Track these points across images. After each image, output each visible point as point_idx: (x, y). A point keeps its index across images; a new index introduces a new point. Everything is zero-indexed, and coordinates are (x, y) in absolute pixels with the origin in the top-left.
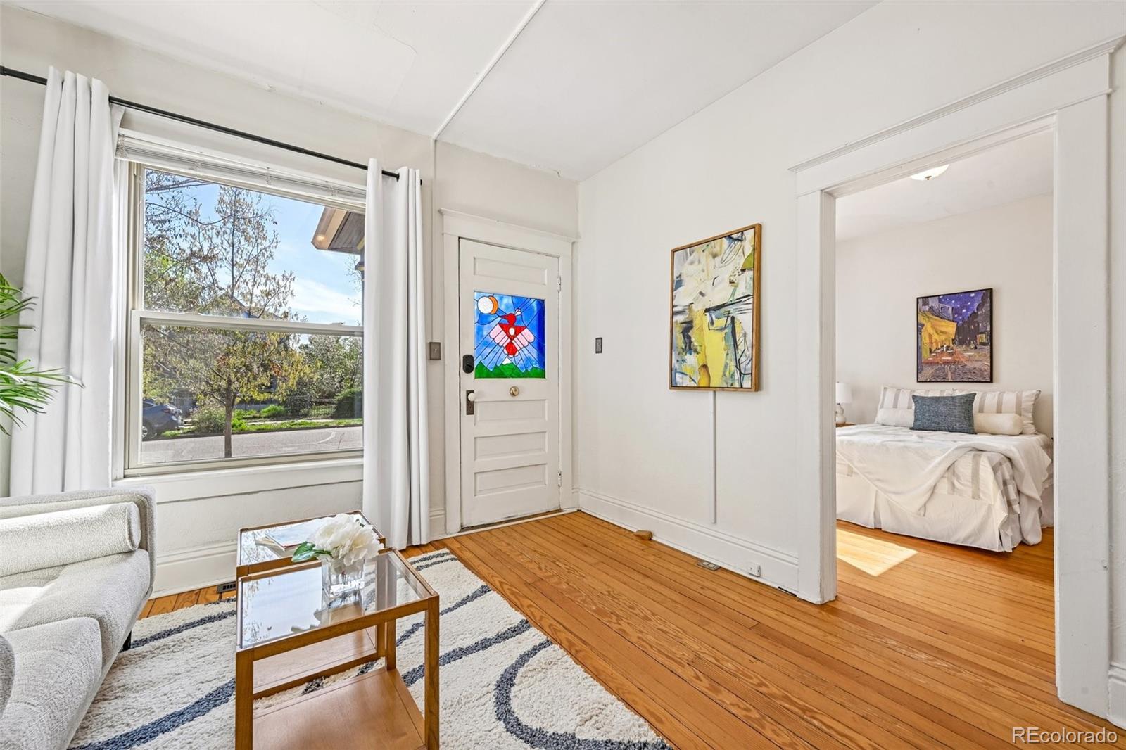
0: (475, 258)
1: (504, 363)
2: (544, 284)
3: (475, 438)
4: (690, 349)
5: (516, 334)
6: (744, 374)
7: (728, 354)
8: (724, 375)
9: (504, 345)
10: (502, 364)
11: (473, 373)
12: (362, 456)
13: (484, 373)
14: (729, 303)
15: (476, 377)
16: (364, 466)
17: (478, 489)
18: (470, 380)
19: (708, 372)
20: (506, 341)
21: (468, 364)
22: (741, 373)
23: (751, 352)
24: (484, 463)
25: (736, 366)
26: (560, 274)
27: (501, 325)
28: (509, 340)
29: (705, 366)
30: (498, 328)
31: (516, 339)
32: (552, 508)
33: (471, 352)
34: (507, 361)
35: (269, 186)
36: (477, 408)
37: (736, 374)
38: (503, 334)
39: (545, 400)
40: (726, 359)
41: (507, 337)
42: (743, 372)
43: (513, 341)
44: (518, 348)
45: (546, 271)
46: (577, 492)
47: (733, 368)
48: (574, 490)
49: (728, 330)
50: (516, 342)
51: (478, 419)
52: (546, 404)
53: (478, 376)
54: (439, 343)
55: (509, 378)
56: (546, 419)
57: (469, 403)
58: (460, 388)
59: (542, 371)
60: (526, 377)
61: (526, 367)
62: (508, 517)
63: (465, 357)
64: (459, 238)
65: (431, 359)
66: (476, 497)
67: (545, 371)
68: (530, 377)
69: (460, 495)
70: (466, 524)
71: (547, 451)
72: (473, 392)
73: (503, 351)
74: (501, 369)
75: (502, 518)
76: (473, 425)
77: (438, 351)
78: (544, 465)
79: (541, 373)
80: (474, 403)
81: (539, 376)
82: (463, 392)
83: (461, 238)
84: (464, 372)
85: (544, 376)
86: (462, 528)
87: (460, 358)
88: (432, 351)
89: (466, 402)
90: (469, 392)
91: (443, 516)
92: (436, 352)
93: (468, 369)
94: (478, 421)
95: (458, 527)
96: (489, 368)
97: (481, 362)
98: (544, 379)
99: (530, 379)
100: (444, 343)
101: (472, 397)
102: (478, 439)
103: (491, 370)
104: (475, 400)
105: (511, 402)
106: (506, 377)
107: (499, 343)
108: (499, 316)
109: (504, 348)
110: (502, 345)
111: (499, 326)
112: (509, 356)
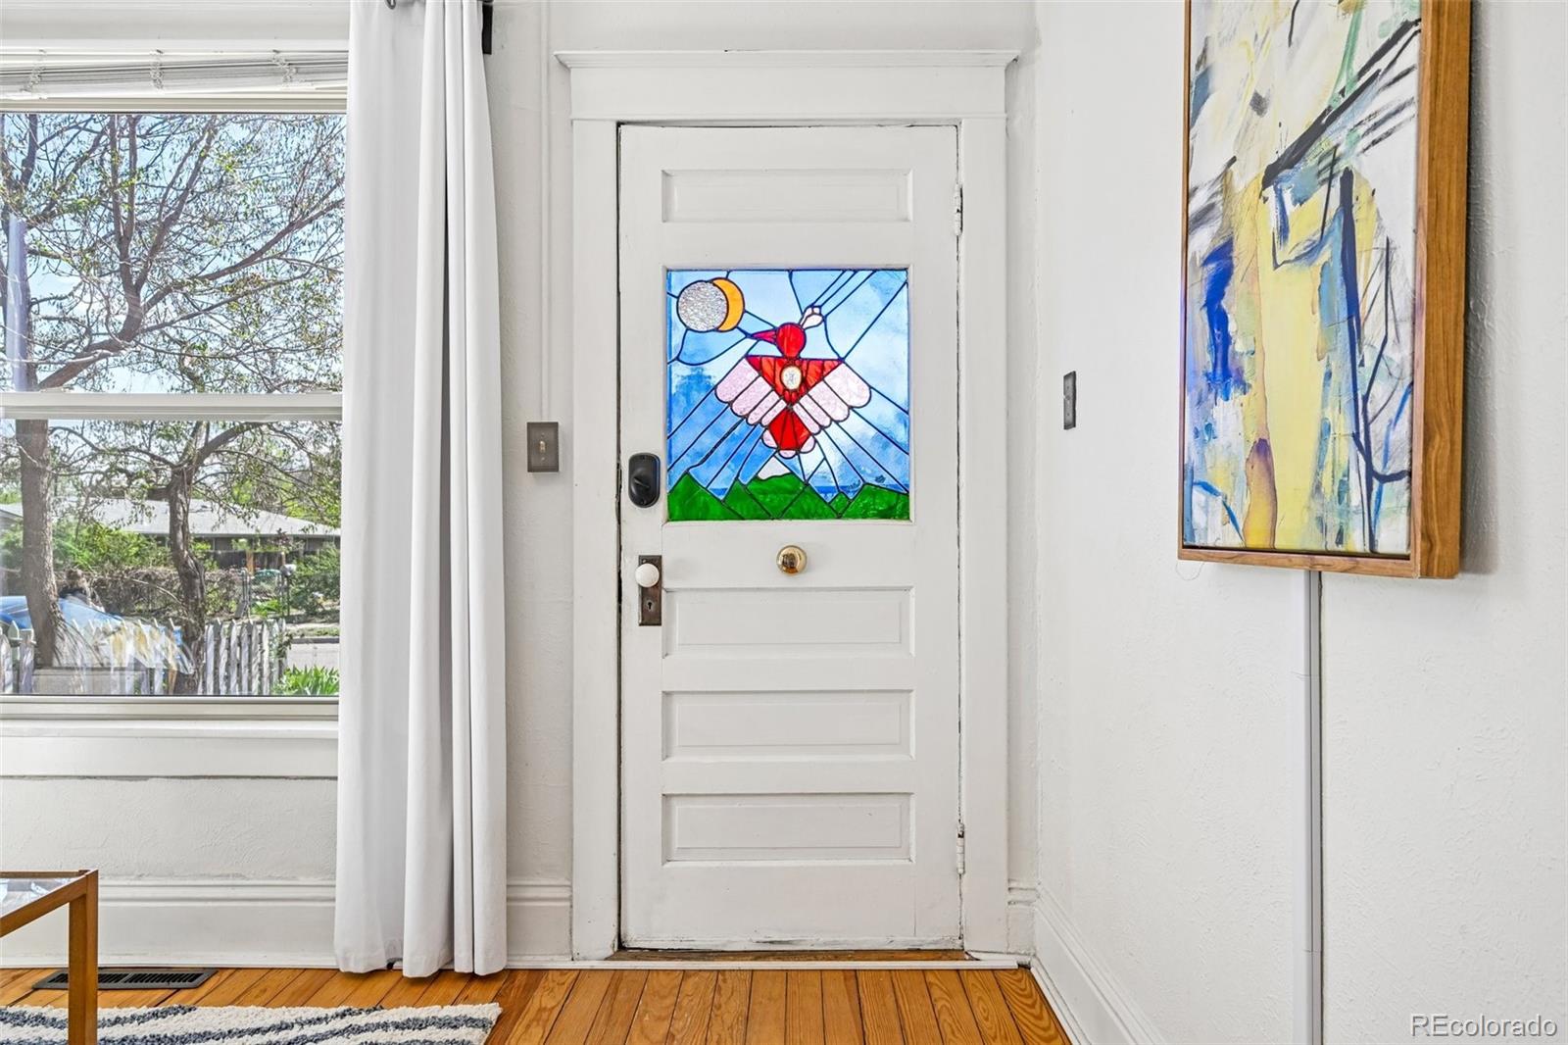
0: (665, 174)
1: (763, 475)
2: (906, 220)
3: (667, 694)
4: (1226, 374)
5: (805, 386)
6: (1384, 479)
7: (1329, 375)
8: (1318, 487)
9: (766, 421)
10: (756, 478)
11: (661, 506)
12: (334, 718)
13: (691, 504)
14: (1336, 105)
15: (671, 518)
16: (339, 741)
17: (676, 844)
18: (649, 527)
19: (1269, 470)
20: (772, 407)
21: (644, 482)
22: (1371, 473)
23: (1407, 352)
24: (687, 769)
25: (1356, 437)
26: (963, 180)
27: (755, 361)
28: (782, 405)
29: (1262, 448)
30: (748, 371)
31: (804, 400)
32: (927, 939)
33: (656, 446)
34: (774, 468)
36: (674, 608)
37: (1353, 474)
38: (763, 386)
39: (907, 589)
40: (1324, 405)
41: (774, 396)
42: (1378, 466)
43: (797, 408)
44: (814, 428)
45: (910, 176)
46: (1028, 903)
47: (1344, 451)
48: (1015, 896)
49: (1330, 253)
50: (804, 409)
51: (677, 638)
52: (913, 601)
53: (677, 514)
54: (555, 425)
55: (778, 519)
56: (913, 651)
57: (644, 591)
58: (620, 549)
59: (898, 499)
60: (839, 517)
61: (843, 487)
62: (772, 942)
63: (636, 460)
64: (619, 124)
65: (531, 469)
66: (668, 865)
67: (908, 499)
68: (855, 517)
69: (615, 851)
70: (635, 938)
71: (913, 753)
72: (656, 561)
73: (761, 437)
74: (752, 492)
75: (751, 940)
76: (660, 655)
77: (553, 447)
78: (903, 798)
79: (896, 505)
80: (663, 592)
81: (886, 514)
82: (629, 562)
83: (623, 124)
84: (632, 504)
85: (904, 514)
86: (622, 948)
87: (618, 465)
88: (532, 447)
89: (637, 588)
90: (644, 560)
91: (568, 904)
92: (543, 448)
93: (645, 494)
94: (677, 642)
95: (608, 945)
96: (714, 490)
97: (687, 473)
98: (904, 522)
99: (851, 521)
100: (572, 424)
101: (646, 575)
102: (675, 697)
103: (721, 498)
104: (667, 584)
105: (783, 589)
106: (769, 516)
107: (748, 415)
108: (747, 335)
109: (767, 428)
110: (760, 422)
111: (749, 367)
112: (782, 452)
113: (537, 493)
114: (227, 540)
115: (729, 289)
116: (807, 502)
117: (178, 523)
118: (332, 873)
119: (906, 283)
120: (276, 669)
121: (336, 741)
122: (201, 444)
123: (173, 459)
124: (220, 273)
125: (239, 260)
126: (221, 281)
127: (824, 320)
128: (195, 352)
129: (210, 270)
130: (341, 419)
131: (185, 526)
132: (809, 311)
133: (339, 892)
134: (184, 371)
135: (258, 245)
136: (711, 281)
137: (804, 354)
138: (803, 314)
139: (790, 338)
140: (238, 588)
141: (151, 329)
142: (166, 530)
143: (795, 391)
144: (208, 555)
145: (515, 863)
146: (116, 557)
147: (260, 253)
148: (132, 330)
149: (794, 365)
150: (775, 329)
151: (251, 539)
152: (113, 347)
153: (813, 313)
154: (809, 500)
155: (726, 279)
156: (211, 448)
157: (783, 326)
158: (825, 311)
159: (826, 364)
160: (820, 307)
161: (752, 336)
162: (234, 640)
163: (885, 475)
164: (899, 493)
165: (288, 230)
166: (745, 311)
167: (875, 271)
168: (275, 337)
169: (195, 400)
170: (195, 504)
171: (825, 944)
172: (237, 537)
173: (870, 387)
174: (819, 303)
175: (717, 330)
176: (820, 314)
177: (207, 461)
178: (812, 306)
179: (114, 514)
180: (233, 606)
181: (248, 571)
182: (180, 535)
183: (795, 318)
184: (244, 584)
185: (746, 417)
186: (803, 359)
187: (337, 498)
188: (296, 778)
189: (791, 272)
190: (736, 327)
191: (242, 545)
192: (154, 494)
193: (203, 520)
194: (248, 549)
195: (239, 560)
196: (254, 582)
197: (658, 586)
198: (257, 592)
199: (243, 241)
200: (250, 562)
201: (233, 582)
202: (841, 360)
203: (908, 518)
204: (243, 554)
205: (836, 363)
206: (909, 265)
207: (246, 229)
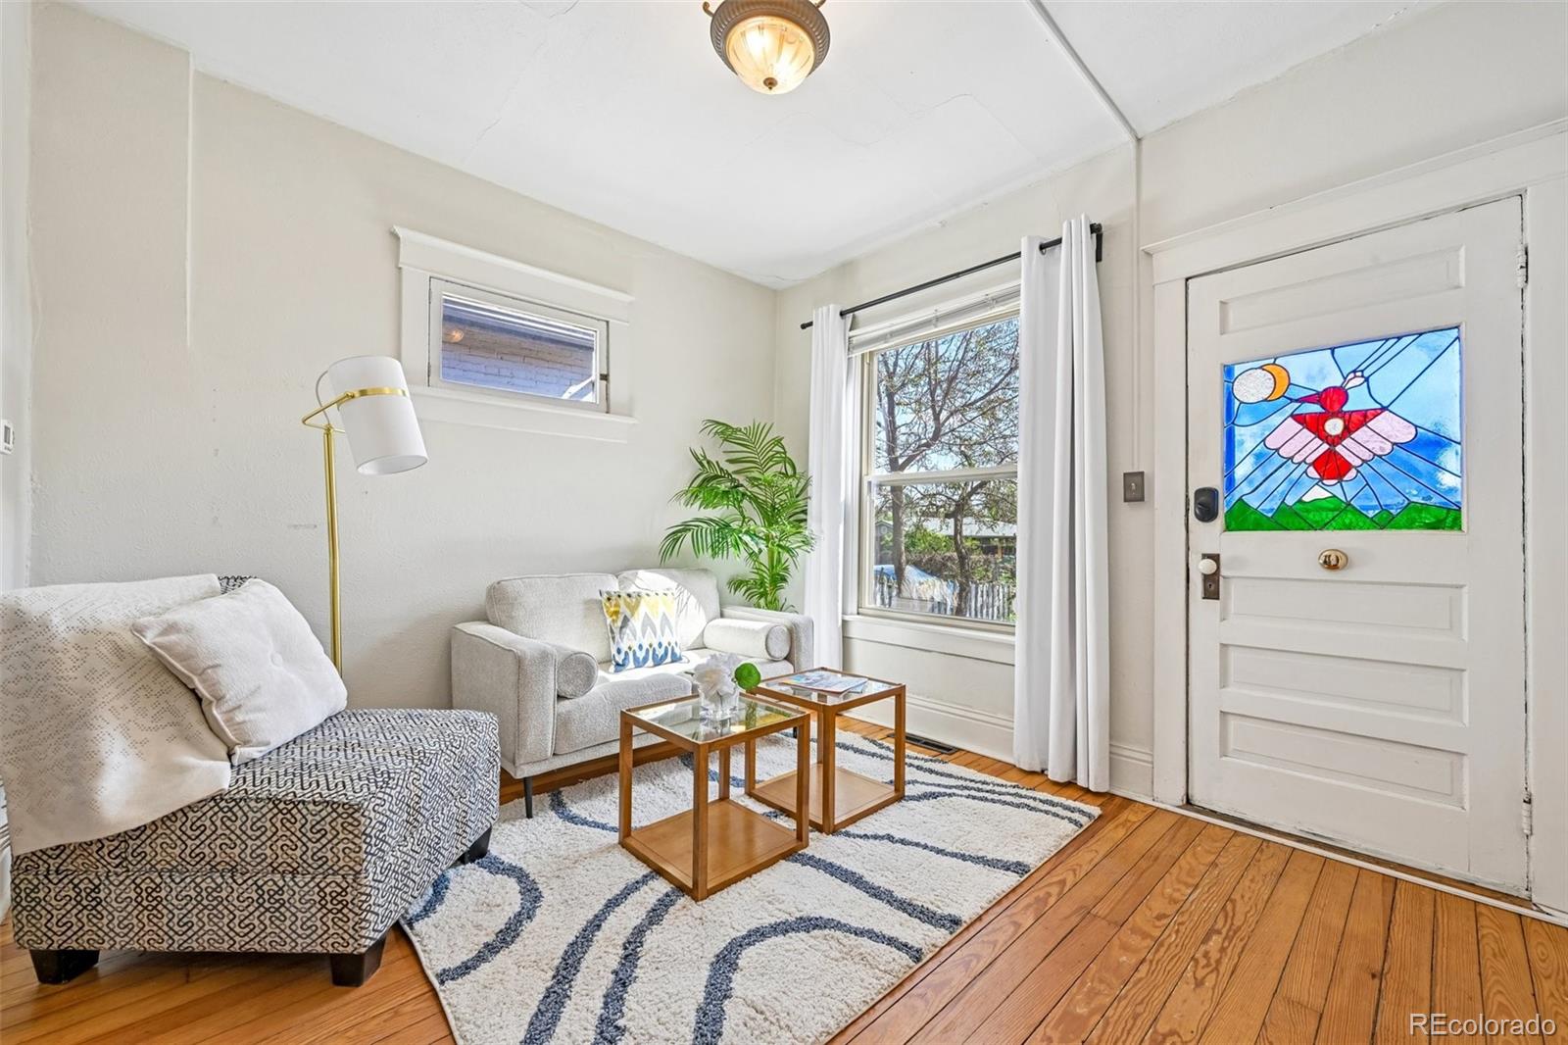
0: (1222, 303)
1: (1306, 499)
2: (1458, 287)
3: (1224, 646)
5: (1348, 431)
9: (1310, 460)
10: (1300, 500)
11: (1219, 522)
12: (1013, 634)
13: (1243, 519)
15: (1228, 529)
16: (1016, 648)
17: (1232, 746)
18: (1210, 535)
20: (1319, 448)
21: (1206, 506)
24: (1237, 697)
26: (1528, 239)
27: (1299, 418)
30: (1293, 426)
32: (1484, 879)
33: (1216, 482)
34: (1317, 493)
35: (937, 330)
36: (1229, 589)
39: (1461, 587)
43: (1339, 449)
45: (1462, 252)
51: (1232, 607)
52: (1466, 596)
53: (1233, 526)
54: (1142, 473)
55: (1320, 530)
56: (1466, 637)
57: (1206, 578)
58: (1188, 549)
59: (1448, 513)
60: (1382, 528)
61: (1386, 506)
62: (1314, 834)
63: (1199, 493)
64: (1187, 280)
65: (1126, 500)
66: (1224, 758)
67: (1460, 514)
68: (1400, 528)
69: (1184, 740)
70: (1198, 798)
71: (1466, 720)
72: (1216, 558)
73: (1305, 472)
74: (1298, 511)
75: (1295, 828)
76: (1218, 620)
77: (1141, 487)
78: (1455, 757)
79: (1445, 519)
80: (1221, 578)
81: (1436, 526)
82: (1194, 558)
83: (1190, 278)
84: (1197, 520)
85: (1456, 525)
86: (1189, 803)
87: (1187, 496)
88: (1127, 487)
89: (1200, 575)
90: (1205, 556)
91: (1150, 765)
92: (1134, 488)
93: (1207, 512)
94: (1233, 611)
95: (1178, 797)
96: (1263, 510)
97: (1240, 499)
98: (1455, 532)
99: (1393, 531)
100: (1154, 472)
101: (1208, 566)
102: (1231, 648)
103: (1270, 515)
104: (1224, 572)
105: (1326, 581)
106: (1311, 527)
107: (1293, 457)
108: (1292, 400)
109: (1310, 465)
110: (1304, 461)
111: (1294, 422)
112: (1325, 482)
113: (1129, 514)
114: (987, 539)
115: (1275, 370)
116: (1348, 518)
117: (958, 531)
118: (1012, 714)
119: (1458, 338)
120: (1006, 611)
121: (1014, 646)
122: (969, 489)
123: (956, 498)
124: (976, 401)
125: (986, 391)
126: (978, 404)
127: (1367, 380)
128: (966, 443)
129: (973, 399)
130: (1016, 477)
131: (960, 533)
132: (1352, 375)
133: (1015, 725)
134: (962, 453)
135: (997, 381)
136: (1261, 368)
137: (1345, 409)
138: (1345, 379)
139: (1332, 399)
140: (993, 566)
141: (947, 433)
142: (953, 534)
143: (1338, 436)
144: (978, 547)
145: (1114, 733)
146: (936, 547)
147: (996, 386)
148: (937, 435)
149: (1337, 417)
150: (1318, 393)
151: (1000, 539)
152: (928, 445)
153: (1355, 377)
154: (1350, 516)
155: (1274, 364)
156: (974, 491)
157: (1325, 390)
158: (1366, 374)
159: (1368, 413)
160: (1362, 371)
161: (1297, 401)
162: (985, 593)
163: (1432, 494)
164: (1449, 509)
165: (1010, 372)
166: (1290, 384)
167: (1421, 334)
168: (1005, 430)
169: (969, 471)
170: (965, 520)
171: (1366, 850)
172: (993, 538)
173: (1416, 427)
174: (1361, 368)
175: (1266, 400)
176: (1362, 376)
177: (972, 498)
178: (1354, 371)
179: (933, 525)
180: (990, 574)
181: (998, 556)
182: (959, 536)
183: (1337, 381)
184: (996, 563)
185: (1291, 458)
186: (1345, 412)
187: (1016, 515)
188: (997, 662)
189: (1333, 350)
190: (1283, 396)
191: (996, 542)
192: (947, 516)
193: (971, 528)
194: (999, 545)
195: (993, 550)
196: (1001, 562)
197: (1217, 573)
198: (1003, 568)
199: (989, 381)
200: (999, 551)
201: (990, 562)
202: (1384, 409)
203: (1460, 529)
204: (996, 547)
205: (1379, 411)
206: (1461, 323)
207: (990, 376)
